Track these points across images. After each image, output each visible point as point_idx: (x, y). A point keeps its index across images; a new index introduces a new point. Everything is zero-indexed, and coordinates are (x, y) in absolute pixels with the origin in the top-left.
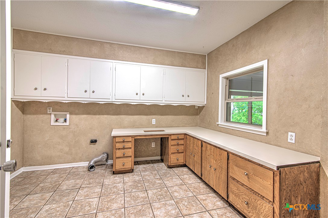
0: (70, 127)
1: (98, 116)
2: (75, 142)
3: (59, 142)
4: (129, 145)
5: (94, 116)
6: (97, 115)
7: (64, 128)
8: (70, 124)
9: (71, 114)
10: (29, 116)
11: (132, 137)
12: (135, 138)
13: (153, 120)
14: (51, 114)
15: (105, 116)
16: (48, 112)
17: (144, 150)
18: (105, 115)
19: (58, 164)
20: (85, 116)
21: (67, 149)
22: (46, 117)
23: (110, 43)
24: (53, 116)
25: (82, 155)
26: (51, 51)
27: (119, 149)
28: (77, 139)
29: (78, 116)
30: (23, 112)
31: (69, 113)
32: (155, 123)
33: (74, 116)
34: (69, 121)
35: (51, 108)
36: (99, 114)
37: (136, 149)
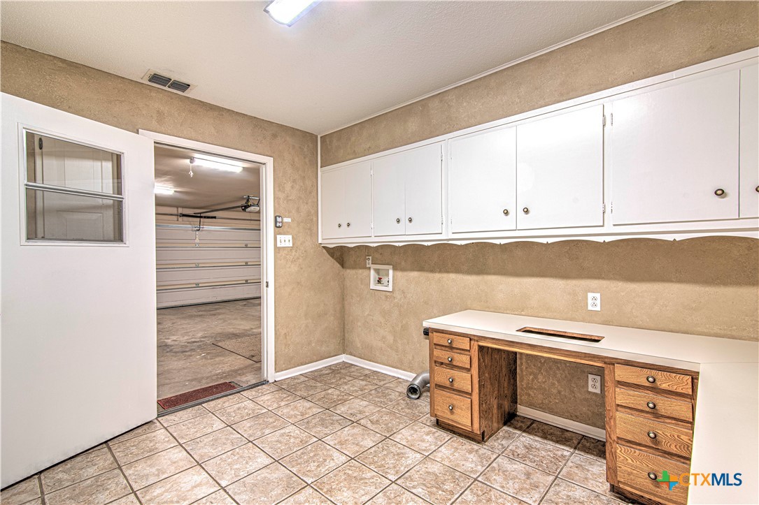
0: (395, 295)
1: (437, 275)
2: (402, 326)
3: (381, 323)
4: (462, 360)
5: (430, 275)
6: (435, 272)
7: (386, 297)
8: (393, 289)
9: (395, 269)
10: (348, 271)
11: (471, 338)
12: (481, 344)
13: (590, 295)
14: (370, 268)
15: (453, 276)
16: (368, 266)
17: (559, 392)
18: (452, 272)
19: (380, 363)
20: (415, 274)
21: (390, 339)
22: (365, 272)
23: (439, 94)
24: (372, 272)
25: (413, 356)
26: (356, 155)
27: (442, 363)
28: (404, 322)
29: (405, 273)
30: (342, 264)
31: (391, 266)
32: (598, 308)
33: (399, 274)
34: (393, 283)
35: (370, 257)
36: (440, 272)
37: (533, 380)
